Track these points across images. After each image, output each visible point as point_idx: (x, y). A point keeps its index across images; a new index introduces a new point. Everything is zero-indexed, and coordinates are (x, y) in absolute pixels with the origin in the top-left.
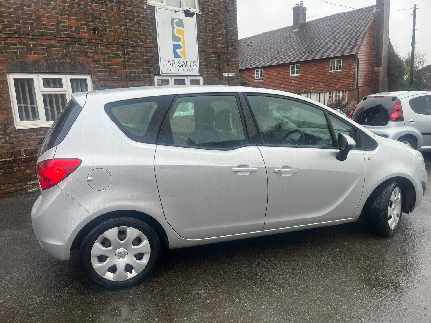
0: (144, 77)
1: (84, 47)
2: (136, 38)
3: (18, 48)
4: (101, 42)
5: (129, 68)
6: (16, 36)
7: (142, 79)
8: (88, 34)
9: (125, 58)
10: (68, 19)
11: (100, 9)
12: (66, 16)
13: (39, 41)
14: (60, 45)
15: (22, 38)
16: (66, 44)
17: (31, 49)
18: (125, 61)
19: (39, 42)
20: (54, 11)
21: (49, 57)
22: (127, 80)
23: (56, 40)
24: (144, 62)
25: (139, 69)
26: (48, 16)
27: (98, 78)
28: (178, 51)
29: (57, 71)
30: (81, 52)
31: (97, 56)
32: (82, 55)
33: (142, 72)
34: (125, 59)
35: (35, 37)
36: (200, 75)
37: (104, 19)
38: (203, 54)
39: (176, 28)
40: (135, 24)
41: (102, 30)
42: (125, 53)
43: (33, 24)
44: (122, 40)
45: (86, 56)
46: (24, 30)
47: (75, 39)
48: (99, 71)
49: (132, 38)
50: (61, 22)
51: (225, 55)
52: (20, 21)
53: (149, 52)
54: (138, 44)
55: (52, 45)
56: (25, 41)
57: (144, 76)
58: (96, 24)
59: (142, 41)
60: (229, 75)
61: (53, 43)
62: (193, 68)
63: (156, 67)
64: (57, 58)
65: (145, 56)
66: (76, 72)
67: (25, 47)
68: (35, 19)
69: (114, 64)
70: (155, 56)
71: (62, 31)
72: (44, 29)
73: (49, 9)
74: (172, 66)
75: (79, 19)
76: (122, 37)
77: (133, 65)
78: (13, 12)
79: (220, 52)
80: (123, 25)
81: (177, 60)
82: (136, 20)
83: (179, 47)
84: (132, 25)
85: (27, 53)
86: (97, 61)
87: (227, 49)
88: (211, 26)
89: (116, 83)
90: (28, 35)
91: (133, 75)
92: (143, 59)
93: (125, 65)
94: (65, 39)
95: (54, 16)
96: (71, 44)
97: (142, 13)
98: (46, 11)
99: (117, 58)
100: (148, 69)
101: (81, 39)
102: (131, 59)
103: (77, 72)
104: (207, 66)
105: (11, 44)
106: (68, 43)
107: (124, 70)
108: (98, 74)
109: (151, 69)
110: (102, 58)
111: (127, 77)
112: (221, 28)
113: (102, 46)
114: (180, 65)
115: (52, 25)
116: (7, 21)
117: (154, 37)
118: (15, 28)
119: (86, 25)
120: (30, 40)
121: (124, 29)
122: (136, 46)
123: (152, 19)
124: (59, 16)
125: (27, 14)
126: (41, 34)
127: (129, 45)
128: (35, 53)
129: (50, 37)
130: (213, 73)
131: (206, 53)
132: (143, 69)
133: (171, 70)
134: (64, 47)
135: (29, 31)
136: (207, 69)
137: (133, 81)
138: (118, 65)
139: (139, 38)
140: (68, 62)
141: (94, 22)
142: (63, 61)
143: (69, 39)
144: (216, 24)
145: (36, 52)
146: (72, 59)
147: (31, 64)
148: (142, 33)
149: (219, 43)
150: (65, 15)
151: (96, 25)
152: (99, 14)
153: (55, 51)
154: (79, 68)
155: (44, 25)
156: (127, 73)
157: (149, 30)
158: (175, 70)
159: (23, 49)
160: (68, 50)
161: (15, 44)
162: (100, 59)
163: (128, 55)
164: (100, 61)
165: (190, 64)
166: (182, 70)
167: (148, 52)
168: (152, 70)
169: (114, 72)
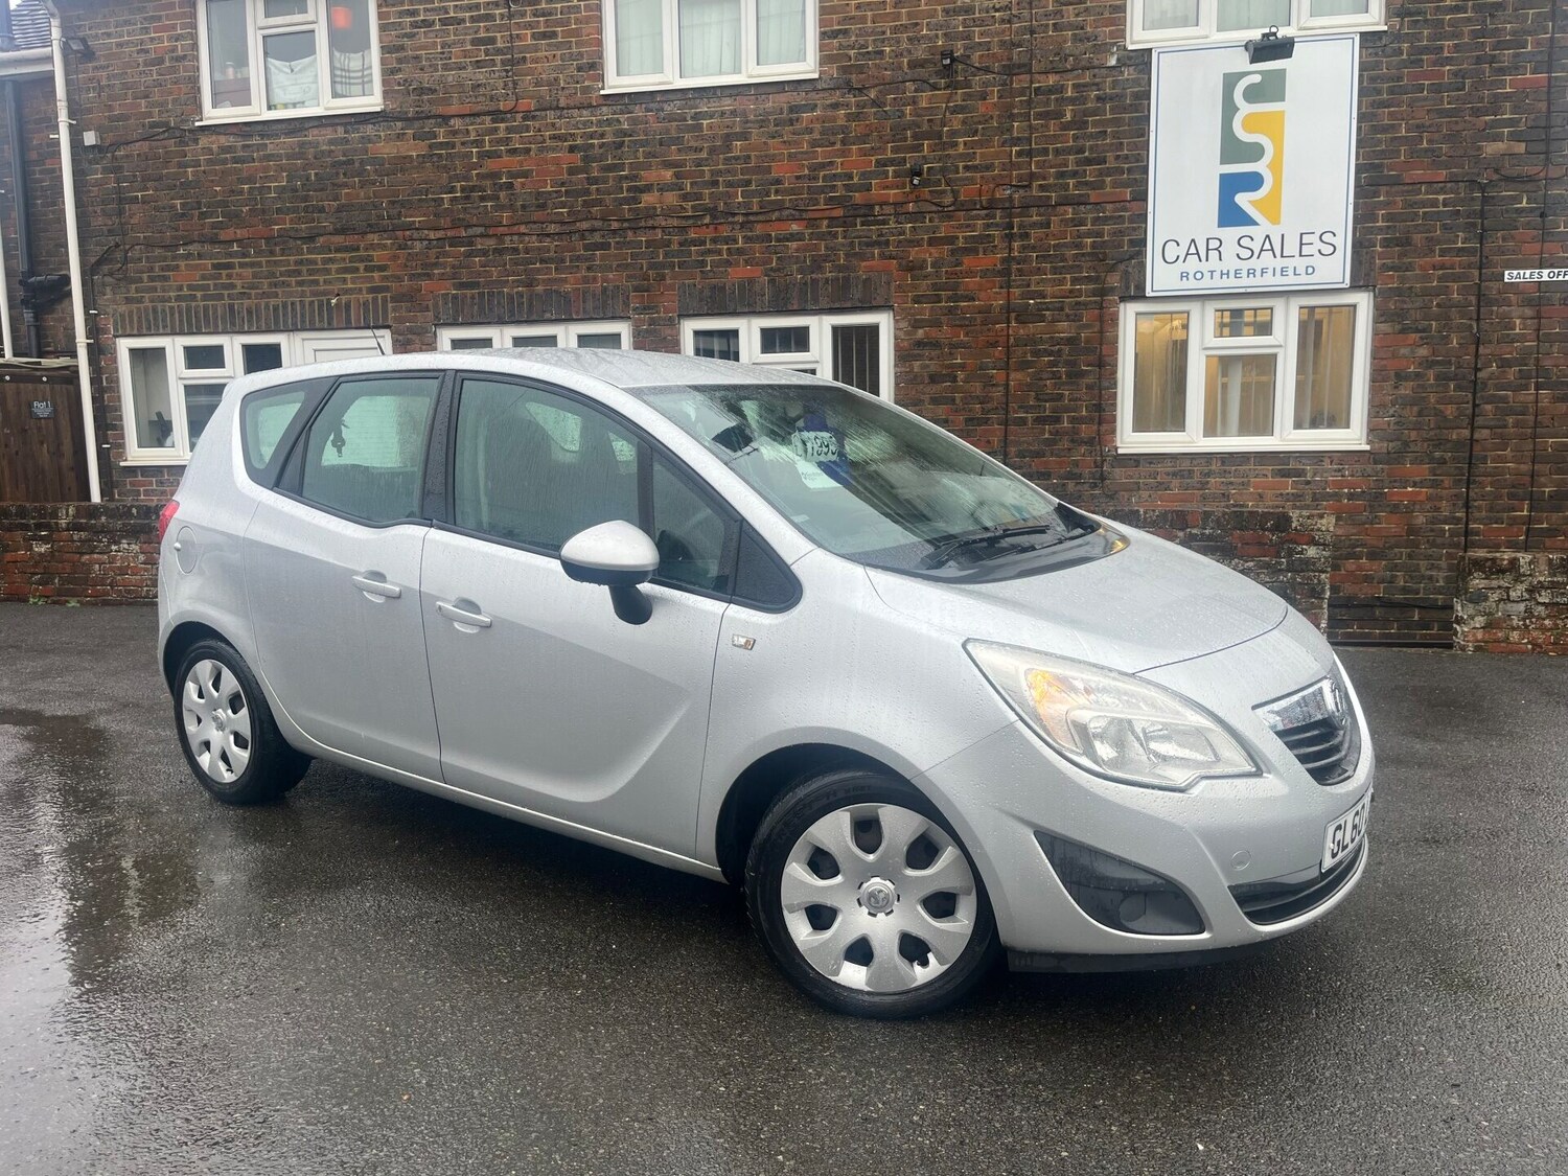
0: (1077, 307)
1: (878, 229)
2: (1061, 175)
3: (709, 252)
4: (934, 208)
5: (1023, 280)
6: (707, 220)
7: (1068, 316)
8: (897, 188)
9: (1011, 250)
10: (844, 153)
11: (944, 105)
12: (838, 146)
13: (759, 227)
14: (812, 233)
15: (720, 224)
16: (828, 227)
17: (740, 252)
18: (1007, 260)
19: (759, 230)
20: (807, 137)
21: (779, 270)
22: (1009, 322)
23: (805, 219)
24: (1083, 255)
25: (1062, 282)
26: (790, 155)
27: (909, 321)
28: (1243, 199)
29: (795, 307)
30: (868, 245)
31: (914, 253)
32: (868, 255)
33: (1071, 291)
34: (1010, 253)
35: (751, 218)
36: (1355, 286)
37: (953, 133)
38: (1388, 194)
39: (1245, 108)
40: (1066, 127)
41: (943, 170)
42: (1015, 230)
43: (748, 183)
44: (1009, 192)
45: (883, 256)
46: (725, 204)
47: (855, 209)
48: (917, 300)
49: (1044, 179)
50: (823, 166)
51: (1529, 187)
52: (721, 179)
53: (1111, 218)
54: (1066, 197)
55: (791, 234)
56: (725, 232)
57: (1077, 303)
58: (926, 153)
59: (1086, 183)
60: (1545, 278)
61: (795, 227)
62: (1317, 261)
63: (1130, 270)
64: (800, 271)
65: (1089, 234)
66: (845, 306)
67: (725, 247)
68: (758, 170)
69: (970, 273)
70: (1134, 229)
71: (822, 190)
72: (777, 192)
73: (794, 134)
74: (1203, 257)
75: (873, 148)
76: (1007, 181)
77: (1039, 268)
78: (707, 159)
79: (1495, 177)
80: (1019, 139)
81: (1231, 234)
82: (1068, 116)
83: (1253, 182)
84: (1052, 133)
85: (728, 263)
86: (913, 268)
87: (1547, 159)
88: (1448, 68)
89: (966, 335)
90: (735, 214)
91: (1036, 303)
92: (1078, 246)
93: (1006, 273)
94: (827, 214)
95: (806, 153)
96: (844, 225)
97: (1097, 84)
98: (785, 142)
99: (981, 250)
100: (1096, 280)
101: (871, 207)
102: (1034, 248)
103: (849, 305)
104: (1404, 242)
105: (694, 242)
106: (835, 222)
107: (1001, 288)
108: (910, 308)
109: (1108, 279)
110: (929, 255)
111: (1008, 312)
112: (1516, 69)
113: (937, 220)
114: (1246, 254)
115: (798, 178)
116: (692, 184)
117: (1137, 161)
118: (707, 201)
119: (892, 162)
120: (739, 227)
121: (1019, 154)
122: (1057, 204)
123: (1137, 96)
124: (819, 149)
125: (737, 158)
126: (767, 209)
127: (1031, 204)
128: (747, 262)
129: (786, 212)
130: (1441, 272)
131: (1406, 188)
132: (1074, 281)
133: (1199, 276)
134: (821, 237)
135: (739, 203)
136: (1402, 255)
137: (1031, 325)
138: (985, 274)
139: (1074, 174)
140: (827, 279)
141: (918, 148)
142: (814, 276)
143: (839, 213)
144: (1478, 57)
145: (749, 259)
146: (840, 269)
147: (734, 292)
148: (1087, 154)
149: (1498, 138)
150: (834, 144)
151: (924, 157)
152: (939, 122)
153: (797, 250)
154: (856, 293)
155: (778, 181)
156: (1012, 297)
157: (1119, 138)
158: (1217, 275)
159: (719, 252)
160: (833, 245)
161: (703, 243)
162: (925, 261)
163: (1026, 236)
164: (922, 267)
165: (1301, 244)
166: (1251, 272)
167: (1105, 220)
168: (1114, 280)
169: (966, 297)
